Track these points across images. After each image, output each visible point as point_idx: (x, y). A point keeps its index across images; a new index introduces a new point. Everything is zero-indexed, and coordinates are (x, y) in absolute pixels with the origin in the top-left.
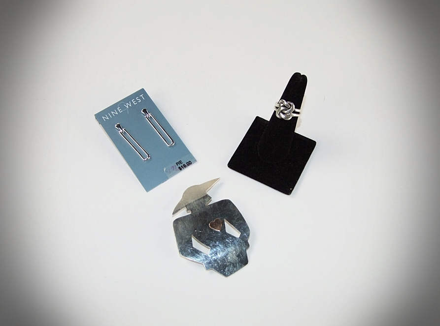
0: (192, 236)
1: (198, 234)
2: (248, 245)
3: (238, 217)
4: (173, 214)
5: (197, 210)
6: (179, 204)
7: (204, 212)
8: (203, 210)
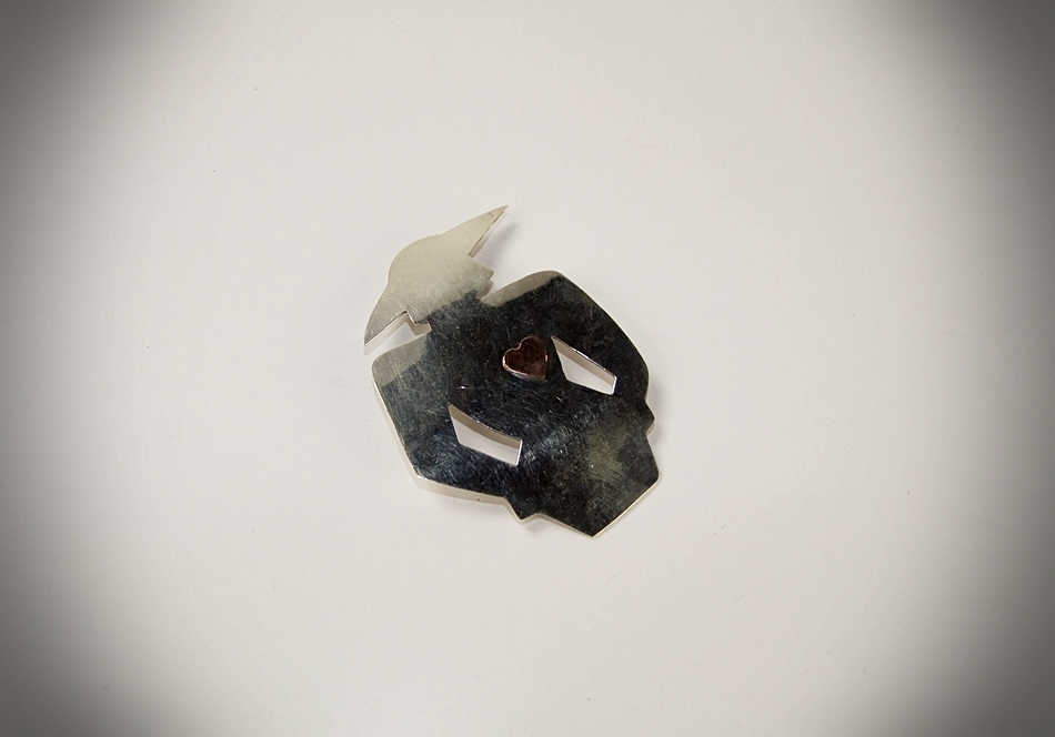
0: (452, 409)
1: (470, 398)
2: (646, 416)
3: (598, 324)
4: (367, 339)
5: (448, 316)
6: (381, 306)
7: (475, 320)
8: (471, 316)
